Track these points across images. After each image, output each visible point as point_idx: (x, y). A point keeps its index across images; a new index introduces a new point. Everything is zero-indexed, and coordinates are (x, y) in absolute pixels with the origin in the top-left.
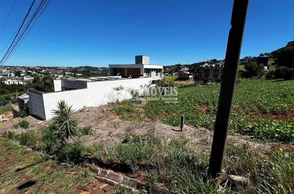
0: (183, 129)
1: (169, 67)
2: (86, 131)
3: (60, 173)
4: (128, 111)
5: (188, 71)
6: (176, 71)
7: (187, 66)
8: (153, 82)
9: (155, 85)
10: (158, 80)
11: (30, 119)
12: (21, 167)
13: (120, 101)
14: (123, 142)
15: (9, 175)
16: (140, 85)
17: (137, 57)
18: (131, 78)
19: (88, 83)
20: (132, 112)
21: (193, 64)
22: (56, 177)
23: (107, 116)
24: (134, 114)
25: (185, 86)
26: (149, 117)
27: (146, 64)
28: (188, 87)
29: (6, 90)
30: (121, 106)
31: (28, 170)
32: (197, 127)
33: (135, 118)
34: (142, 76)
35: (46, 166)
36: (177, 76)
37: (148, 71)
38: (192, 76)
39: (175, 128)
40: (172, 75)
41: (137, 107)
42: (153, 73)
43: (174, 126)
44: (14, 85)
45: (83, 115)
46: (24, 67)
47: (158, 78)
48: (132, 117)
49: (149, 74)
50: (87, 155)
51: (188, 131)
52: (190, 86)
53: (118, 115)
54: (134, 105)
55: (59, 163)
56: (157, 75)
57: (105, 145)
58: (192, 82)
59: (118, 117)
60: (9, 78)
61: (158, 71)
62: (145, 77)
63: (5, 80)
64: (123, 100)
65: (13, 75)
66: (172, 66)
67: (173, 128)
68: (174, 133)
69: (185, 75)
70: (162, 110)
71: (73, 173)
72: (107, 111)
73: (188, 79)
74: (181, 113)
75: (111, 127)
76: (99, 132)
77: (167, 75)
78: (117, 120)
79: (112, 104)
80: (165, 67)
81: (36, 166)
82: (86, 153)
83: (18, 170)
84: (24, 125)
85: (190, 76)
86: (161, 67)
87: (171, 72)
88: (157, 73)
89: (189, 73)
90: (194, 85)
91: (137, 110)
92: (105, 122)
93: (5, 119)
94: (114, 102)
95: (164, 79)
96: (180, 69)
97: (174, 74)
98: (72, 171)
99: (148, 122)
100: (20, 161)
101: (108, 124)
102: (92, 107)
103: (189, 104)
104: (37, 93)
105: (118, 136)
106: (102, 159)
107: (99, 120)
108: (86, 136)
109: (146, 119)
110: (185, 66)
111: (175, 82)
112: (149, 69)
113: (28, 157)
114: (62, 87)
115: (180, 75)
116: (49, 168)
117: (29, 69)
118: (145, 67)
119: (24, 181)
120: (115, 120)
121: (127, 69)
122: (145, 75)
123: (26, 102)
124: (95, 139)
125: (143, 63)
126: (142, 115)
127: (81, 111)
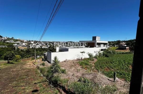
0: (115, 80)
1: (113, 42)
2: (63, 72)
3: (48, 89)
4: (86, 64)
5: (125, 44)
6: (117, 44)
7: (125, 41)
8: (102, 50)
9: (103, 51)
10: (105, 49)
11: (46, 62)
12: (36, 82)
13: (83, 58)
14: (78, 81)
15: (32, 84)
16: (94, 51)
17: (93, 37)
18: (89, 47)
19: (69, 49)
20: (88, 65)
21: (129, 41)
22: (45, 91)
23: (75, 65)
24: (88, 66)
25: (123, 53)
26: (96, 69)
27: (98, 40)
28: (125, 54)
29: (42, 50)
30: (83, 61)
31: (38, 84)
32: (126, 81)
33: (89, 69)
34: (96, 46)
35: (44, 84)
36: (118, 47)
37: (99, 44)
38: (128, 47)
39: (111, 79)
40: (114, 46)
41: (91, 63)
42: (102, 45)
43: (110, 77)
44: (45, 48)
45: (65, 63)
46: (48, 42)
47: (105, 48)
48: (87, 67)
49: (100, 46)
50: (60, 84)
51: (119, 82)
52: (127, 53)
53: (81, 65)
54: (90, 61)
55: (49, 84)
56: (104, 46)
57: (69, 80)
58: (128, 51)
59: (80, 66)
60: (43, 46)
61: (105, 44)
62: (97, 47)
63: (42, 46)
64: (84, 58)
65: (45, 44)
66: (115, 41)
67: (109, 78)
68: (109, 82)
69: (123, 47)
70: (105, 66)
71: (53, 91)
72: (76, 63)
73: (125, 49)
74: (117, 69)
75: (75, 71)
76: (69, 73)
77: (111, 46)
78: (80, 68)
79: (79, 59)
80: (109, 42)
81: (41, 83)
82: (60, 82)
83: (35, 83)
84: (43, 64)
85: (127, 48)
86: (107, 42)
87: (114, 45)
88: (104, 45)
89: (126, 45)
90: (130, 53)
91: (91, 64)
92: (73, 68)
93: (39, 61)
94: (80, 59)
95: (109, 48)
96: (120, 43)
97: (115, 46)
98: (52, 90)
99: (96, 72)
100: (37, 79)
101: (74, 69)
102: (70, 60)
103: (124, 65)
104: (50, 52)
105: (77, 77)
106: (66, 88)
107: (71, 66)
108: (63, 74)
109: (95, 70)
110: (123, 41)
111: (116, 51)
112: (99, 43)
113: (40, 79)
114: (59, 50)
115: (120, 47)
116: (45, 85)
117: (50, 42)
118: (97, 42)
119: (35, 89)
120: (79, 68)
121: (88, 43)
122: (97, 46)
123: (46, 55)
124: (66, 76)
125: (97, 40)
126: (93, 68)
127: (65, 61)
